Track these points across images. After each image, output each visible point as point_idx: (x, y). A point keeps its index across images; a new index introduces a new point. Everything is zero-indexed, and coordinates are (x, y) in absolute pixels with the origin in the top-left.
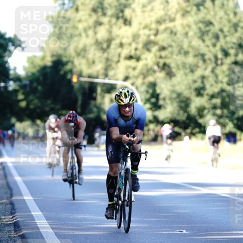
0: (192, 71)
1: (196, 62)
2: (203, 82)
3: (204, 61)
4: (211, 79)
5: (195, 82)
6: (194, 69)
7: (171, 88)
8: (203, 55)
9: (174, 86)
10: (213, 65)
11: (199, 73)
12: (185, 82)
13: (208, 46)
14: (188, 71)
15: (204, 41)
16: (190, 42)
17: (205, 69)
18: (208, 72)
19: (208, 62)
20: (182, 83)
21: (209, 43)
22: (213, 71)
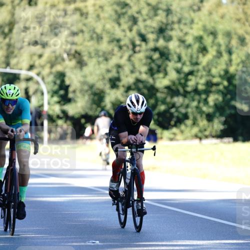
0: (106, 60)
1: (110, 49)
2: (118, 72)
3: (120, 47)
4: (127, 69)
5: (108, 71)
6: (109, 56)
7: (82, 79)
8: (118, 41)
9: (85, 76)
10: (131, 52)
11: (114, 61)
12: (98, 72)
13: (124, 31)
14: (101, 59)
15: (119, 24)
16: (104, 26)
17: (121, 57)
18: (123, 61)
19: (125, 48)
20: (95, 73)
21: (125, 26)
22: (129, 59)
